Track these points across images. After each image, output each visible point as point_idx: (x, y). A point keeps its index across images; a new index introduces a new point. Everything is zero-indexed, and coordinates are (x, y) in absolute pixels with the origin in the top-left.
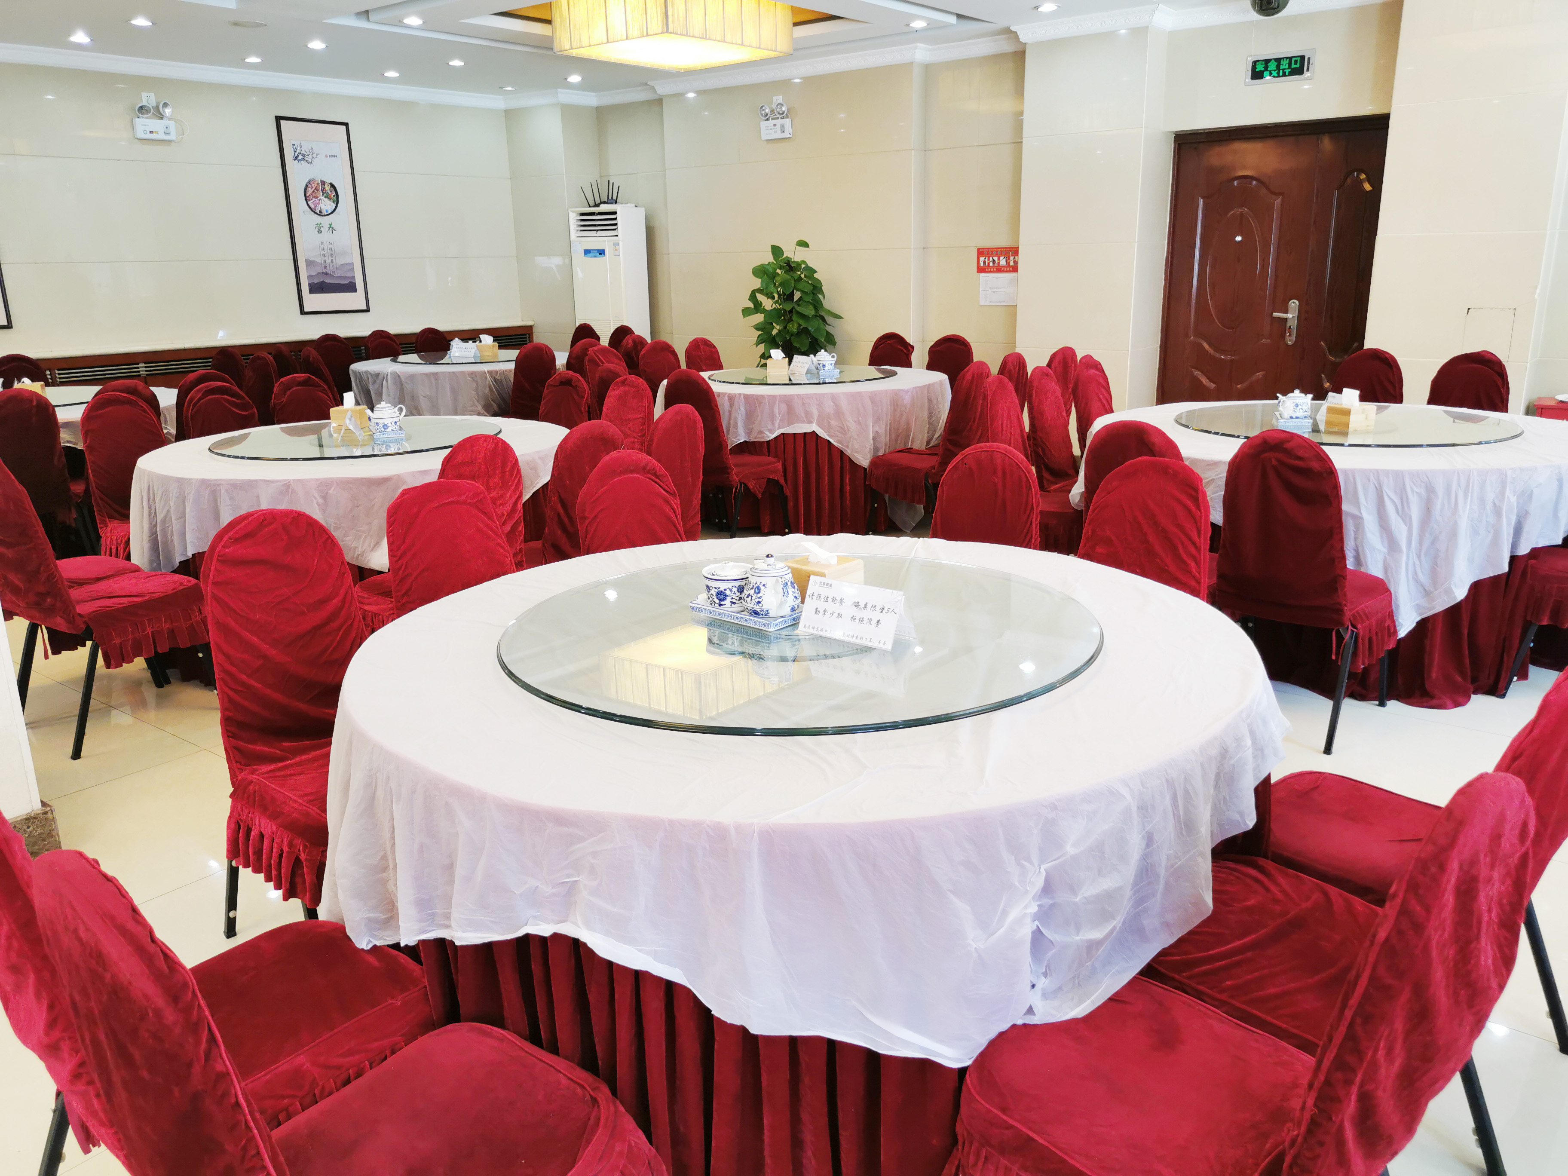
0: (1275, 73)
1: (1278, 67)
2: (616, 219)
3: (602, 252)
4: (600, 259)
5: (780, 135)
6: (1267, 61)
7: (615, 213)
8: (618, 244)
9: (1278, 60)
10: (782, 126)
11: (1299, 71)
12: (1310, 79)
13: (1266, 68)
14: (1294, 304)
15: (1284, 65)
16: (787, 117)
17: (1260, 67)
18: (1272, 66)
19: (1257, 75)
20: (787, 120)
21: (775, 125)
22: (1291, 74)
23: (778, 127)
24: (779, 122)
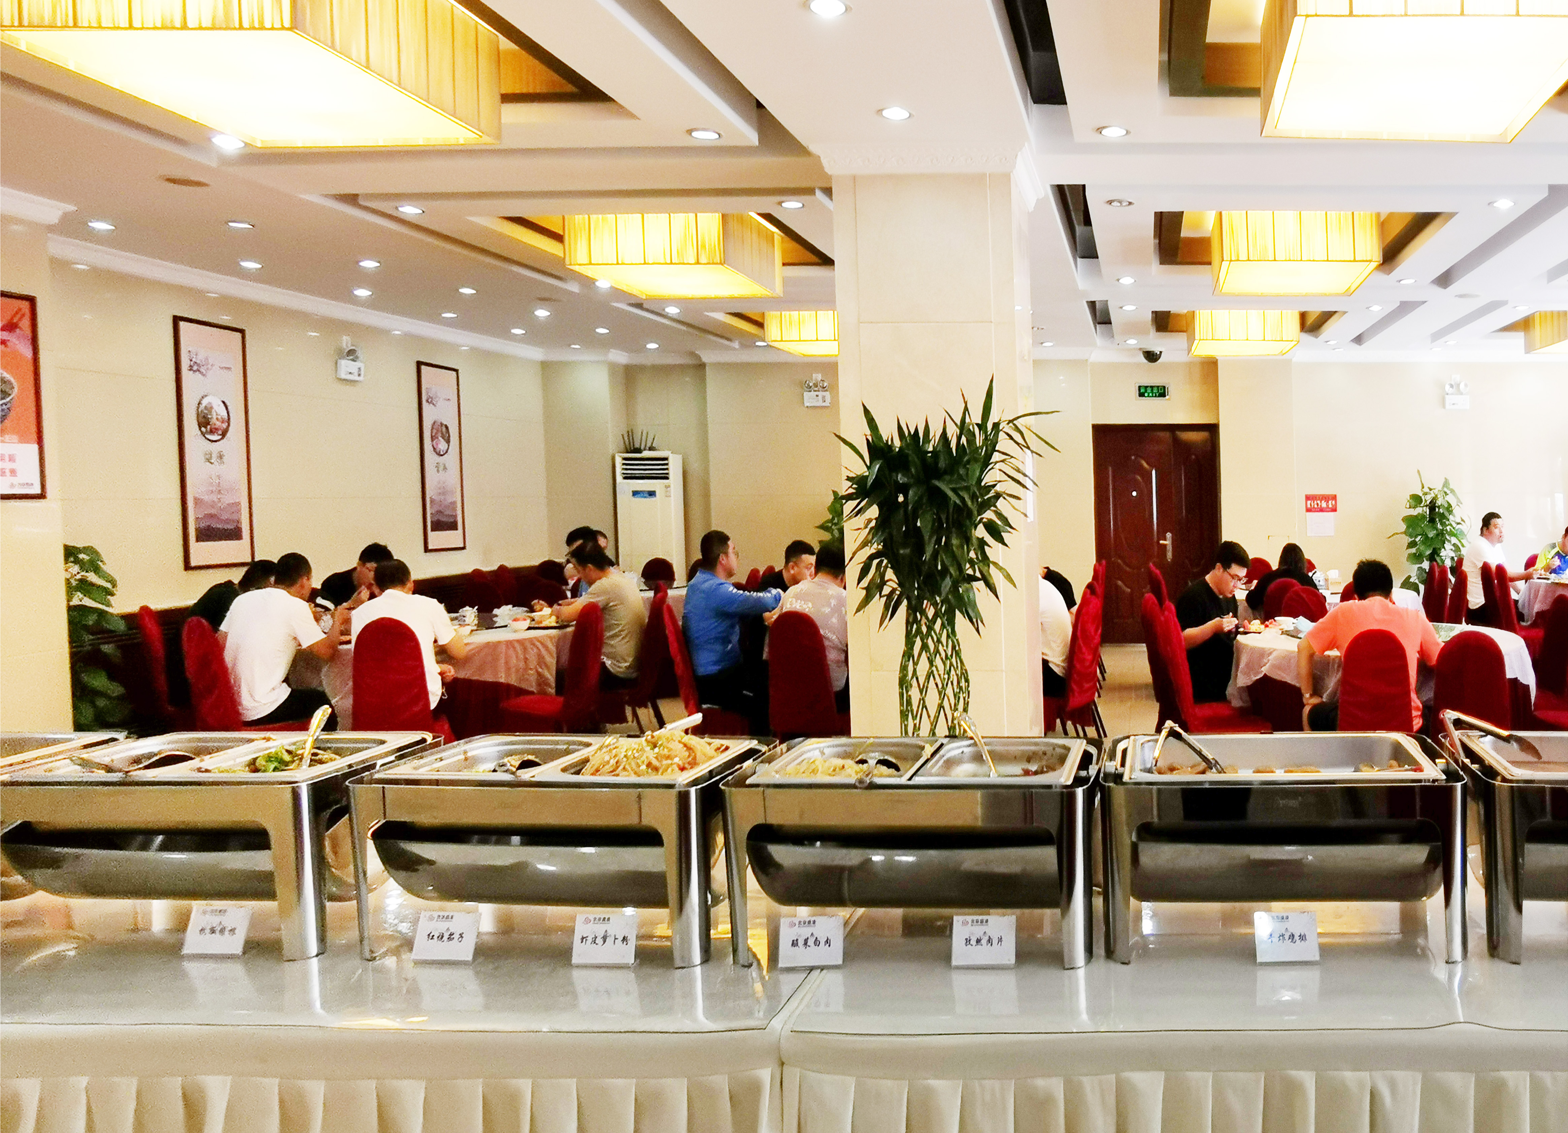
0: (1151, 395)
1: (1152, 390)
2: (667, 464)
3: (652, 494)
4: (653, 499)
5: (820, 403)
6: (1146, 387)
7: (666, 459)
8: (669, 487)
9: (1152, 387)
10: (824, 397)
11: (1163, 395)
12: (1169, 399)
13: (1146, 391)
14: (1169, 535)
15: (1155, 390)
16: (826, 391)
17: (1142, 390)
18: (1149, 390)
19: (1141, 395)
20: (828, 393)
21: (817, 396)
22: (1159, 396)
23: (820, 397)
24: (820, 394)
